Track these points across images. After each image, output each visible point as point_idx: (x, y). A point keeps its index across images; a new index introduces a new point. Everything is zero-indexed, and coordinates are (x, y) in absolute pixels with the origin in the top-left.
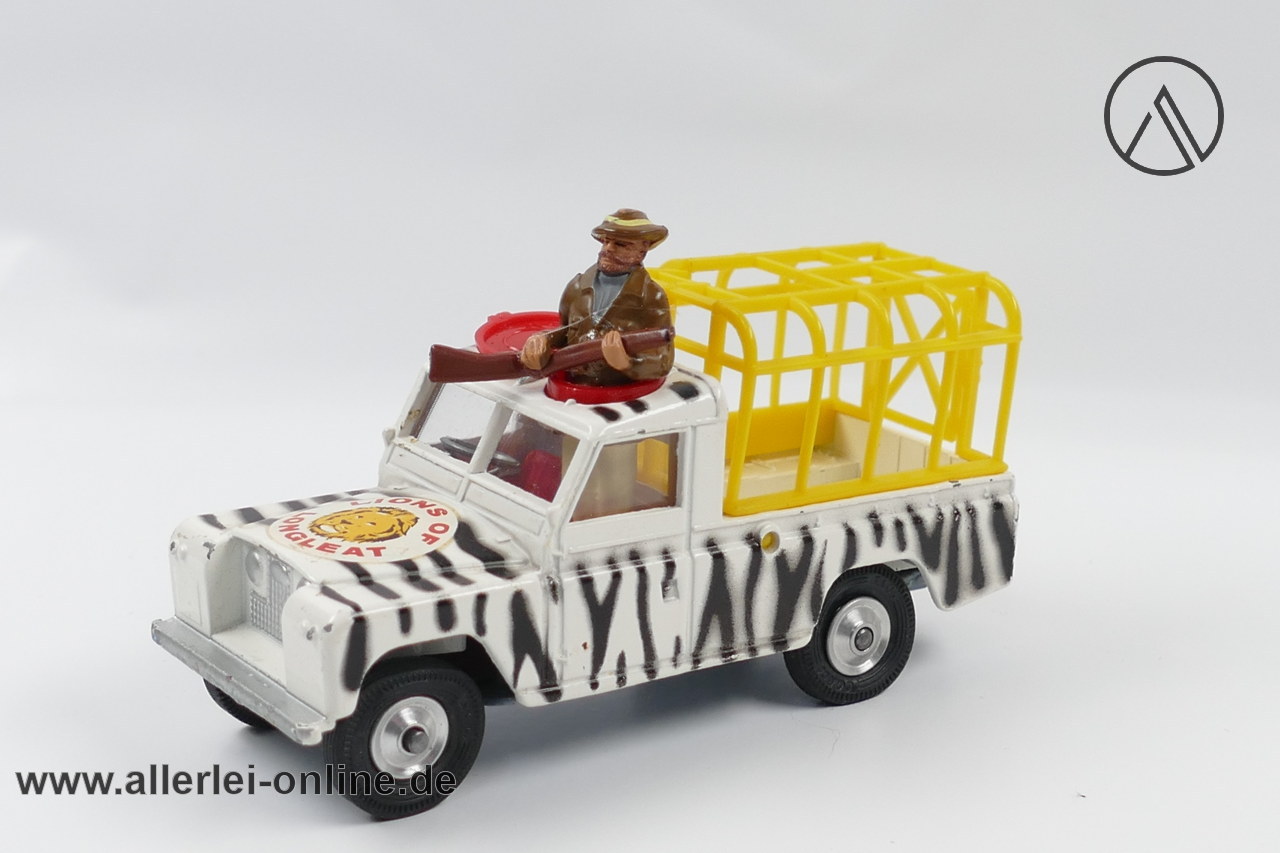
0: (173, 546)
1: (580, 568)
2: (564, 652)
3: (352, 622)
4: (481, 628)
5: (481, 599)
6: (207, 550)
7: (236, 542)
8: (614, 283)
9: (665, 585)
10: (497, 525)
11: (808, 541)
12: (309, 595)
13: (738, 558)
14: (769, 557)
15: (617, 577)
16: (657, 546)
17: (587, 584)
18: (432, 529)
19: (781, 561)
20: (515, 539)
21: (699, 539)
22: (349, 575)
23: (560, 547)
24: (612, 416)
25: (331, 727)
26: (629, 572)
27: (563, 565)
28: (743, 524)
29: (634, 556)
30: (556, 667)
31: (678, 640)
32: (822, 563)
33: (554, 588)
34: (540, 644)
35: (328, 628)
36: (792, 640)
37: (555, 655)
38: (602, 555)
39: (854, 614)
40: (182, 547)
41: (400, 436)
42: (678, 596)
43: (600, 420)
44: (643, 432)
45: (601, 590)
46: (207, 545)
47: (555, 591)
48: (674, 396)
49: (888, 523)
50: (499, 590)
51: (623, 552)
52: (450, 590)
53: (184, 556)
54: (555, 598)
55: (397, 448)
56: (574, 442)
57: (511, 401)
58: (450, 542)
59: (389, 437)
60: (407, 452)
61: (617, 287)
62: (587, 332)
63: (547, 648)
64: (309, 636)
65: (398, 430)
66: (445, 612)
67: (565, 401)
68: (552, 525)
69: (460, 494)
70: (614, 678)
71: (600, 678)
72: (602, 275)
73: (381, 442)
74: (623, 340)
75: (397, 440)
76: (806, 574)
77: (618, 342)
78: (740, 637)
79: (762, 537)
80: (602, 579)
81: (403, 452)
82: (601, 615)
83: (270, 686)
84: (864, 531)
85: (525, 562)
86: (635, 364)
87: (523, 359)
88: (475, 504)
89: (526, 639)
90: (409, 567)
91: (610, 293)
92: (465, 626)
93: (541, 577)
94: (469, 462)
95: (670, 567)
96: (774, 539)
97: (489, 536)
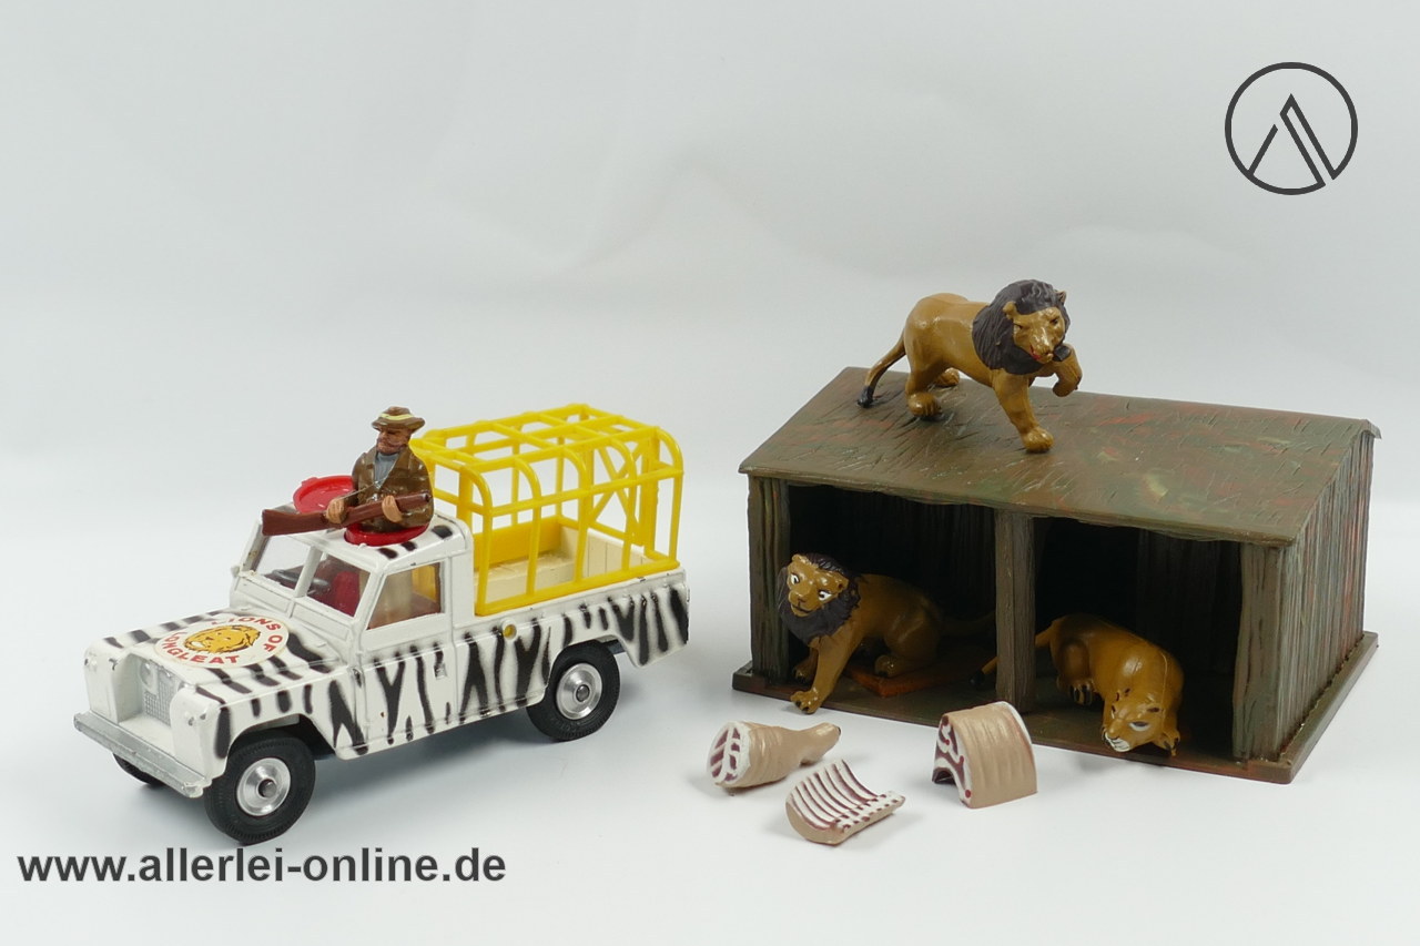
0: (86, 662)
1: (376, 661)
2: (368, 720)
3: (219, 712)
4: (309, 708)
5: (308, 688)
6: (112, 664)
7: (132, 657)
8: (389, 460)
9: (436, 668)
10: (316, 634)
11: (537, 631)
12: (188, 693)
13: (487, 644)
14: (510, 642)
15: (402, 665)
16: (430, 641)
17: (381, 672)
18: (270, 640)
19: (519, 644)
20: (329, 643)
21: (459, 634)
22: (215, 678)
23: (360, 649)
24: (392, 555)
25: (209, 784)
26: (410, 661)
27: (363, 660)
28: (490, 620)
29: (414, 650)
30: (363, 731)
31: (448, 705)
32: (548, 643)
33: (358, 676)
34: (350, 716)
35: (203, 717)
36: (530, 698)
37: (361, 723)
38: (392, 651)
39: (575, 676)
40: (93, 662)
41: (244, 570)
42: (446, 675)
43: (383, 558)
44: (414, 564)
45: (391, 676)
46: (111, 660)
47: (359, 678)
48: (435, 536)
49: (593, 610)
50: (320, 681)
51: (406, 647)
52: (286, 684)
53: (95, 668)
54: (359, 683)
55: (242, 580)
56: (367, 574)
57: (321, 545)
59: (236, 572)
60: (249, 583)
61: (390, 463)
62: (372, 495)
63: (356, 718)
64: (190, 723)
65: (242, 567)
66: (283, 700)
67: (358, 544)
68: (354, 634)
69: (289, 612)
70: (405, 735)
71: (394, 736)
72: (380, 455)
73: (231, 577)
74: (396, 501)
75: (241, 574)
76: (537, 651)
77: (393, 502)
78: (493, 699)
79: (504, 629)
80: (391, 667)
81: (247, 582)
82: (392, 693)
83: (164, 757)
84: (577, 617)
85: (337, 660)
86: (405, 517)
87: (328, 517)
88: (300, 619)
89: (341, 714)
90: (256, 668)
91: (385, 468)
92: (297, 708)
93: (348, 670)
94: (293, 588)
95: (439, 655)
96: (512, 629)
97: (311, 643)
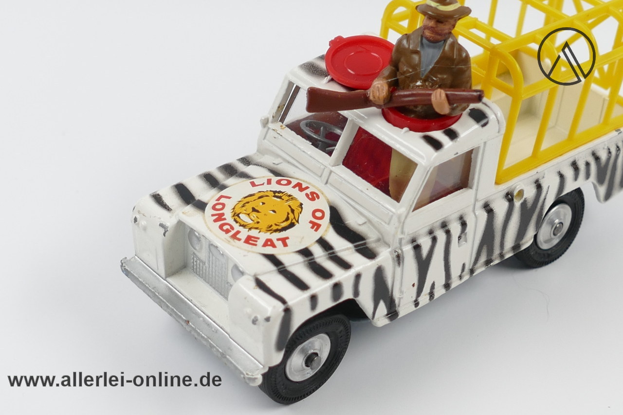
0: (136, 220)
1: (414, 240)
2: (401, 292)
3: (283, 314)
4: (356, 293)
5: (358, 277)
6: (163, 231)
7: (180, 224)
8: (434, 47)
9: (460, 237)
10: (355, 208)
11: (539, 187)
13: (500, 207)
14: (517, 204)
15: (434, 240)
16: (457, 215)
17: (417, 248)
19: (524, 205)
20: (370, 221)
21: (480, 204)
23: (402, 233)
24: (436, 145)
26: (441, 236)
27: (403, 242)
28: (504, 188)
29: (444, 225)
30: (397, 302)
31: (464, 264)
32: (545, 199)
33: (398, 256)
34: (388, 292)
35: (268, 319)
36: (523, 244)
37: (396, 295)
38: (427, 229)
39: (554, 216)
40: (143, 222)
41: (272, 122)
42: (466, 241)
44: (457, 153)
45: (425, 252)
46: (162, 225)
47: (399, 259)
48: (471, 121)
49: (582, 167)
50: (367, 269)
51: (438, 224)
52: (340, 275)
53: (145, 229)
54: (399, 264)
58: (328, 227)
59: (265, 123)
60: (279, 136)
61: (436, 51)
62: (417, 82)
63: (392, 292)
65: (271, 118)
66: (337, 288)
67: (402, 128)
68: (399, 221)
69: (324, 178)
70: (428, 297)
71: (420, 299)
72: (425, 41)
74: (447, 95)
75: (270, 125)
76: (536, 207)
77: (443, 95)
78: (497, 251)
79: (515, 194)
80: (425, 243)
82: (423, 266)
83: (217, 331)
84: (569, 173)
85: (379, 240)
87: (371, 98)
88: (339, 190)
89: (382, 291)
90: (306, 253)
92: (347, 295)
93: (391, 253)
94: (330, 155)
95: (464, 225)
96: (521, 193)
97: (353, 220)
